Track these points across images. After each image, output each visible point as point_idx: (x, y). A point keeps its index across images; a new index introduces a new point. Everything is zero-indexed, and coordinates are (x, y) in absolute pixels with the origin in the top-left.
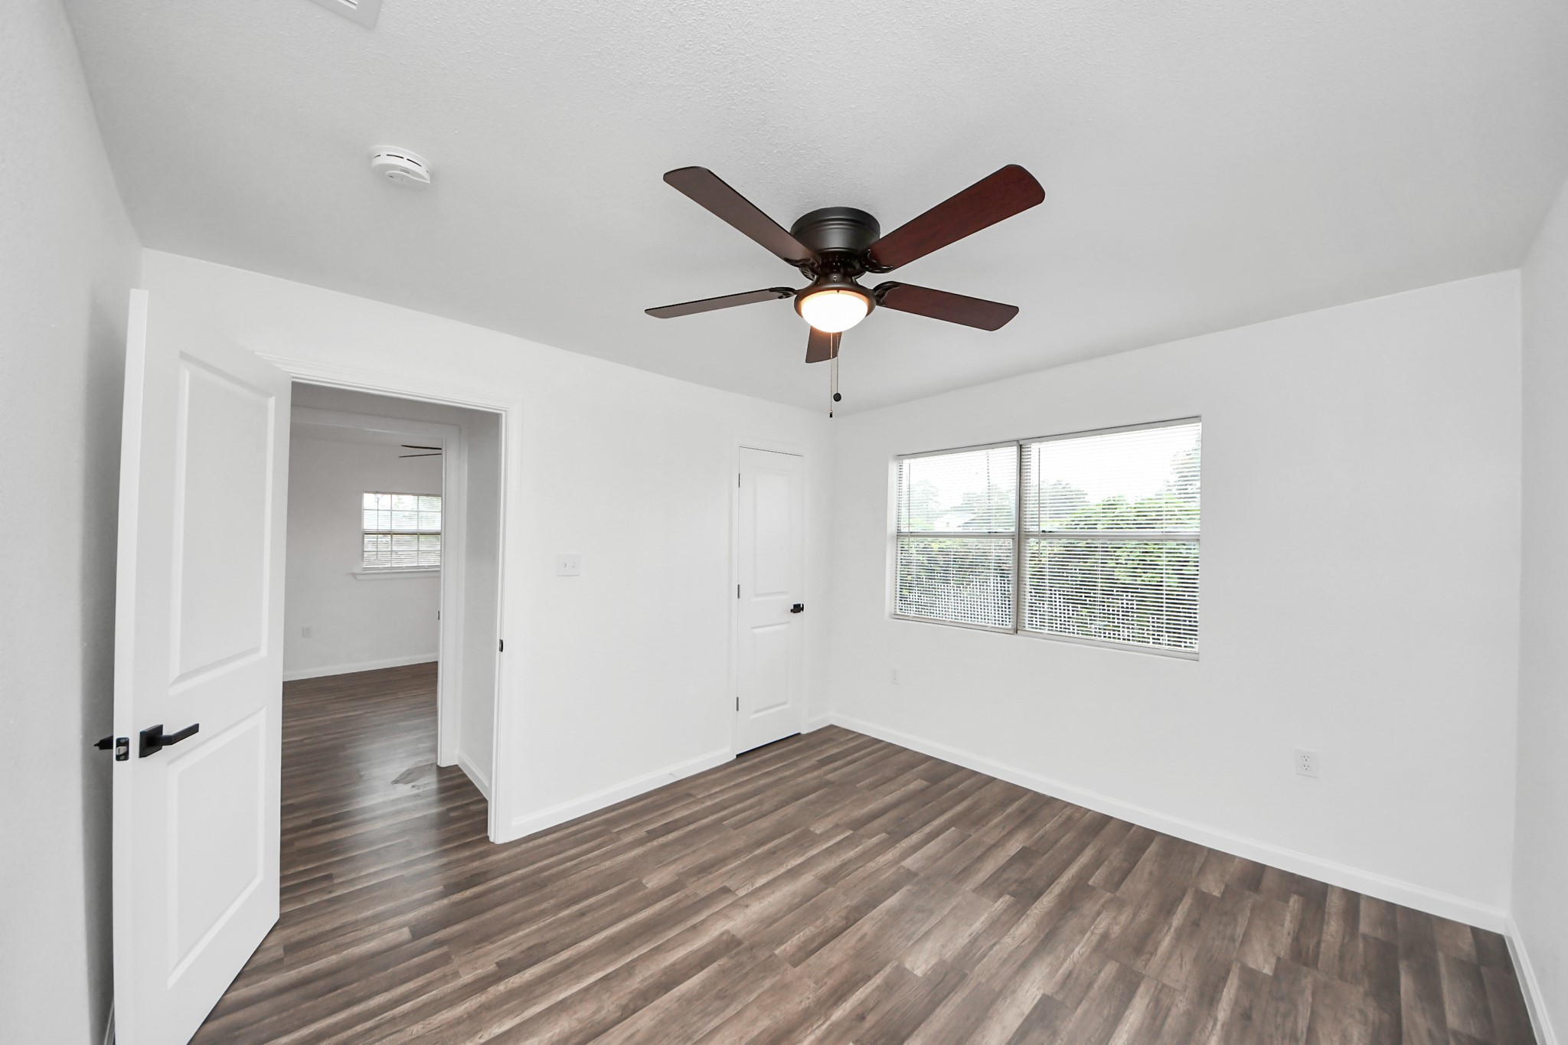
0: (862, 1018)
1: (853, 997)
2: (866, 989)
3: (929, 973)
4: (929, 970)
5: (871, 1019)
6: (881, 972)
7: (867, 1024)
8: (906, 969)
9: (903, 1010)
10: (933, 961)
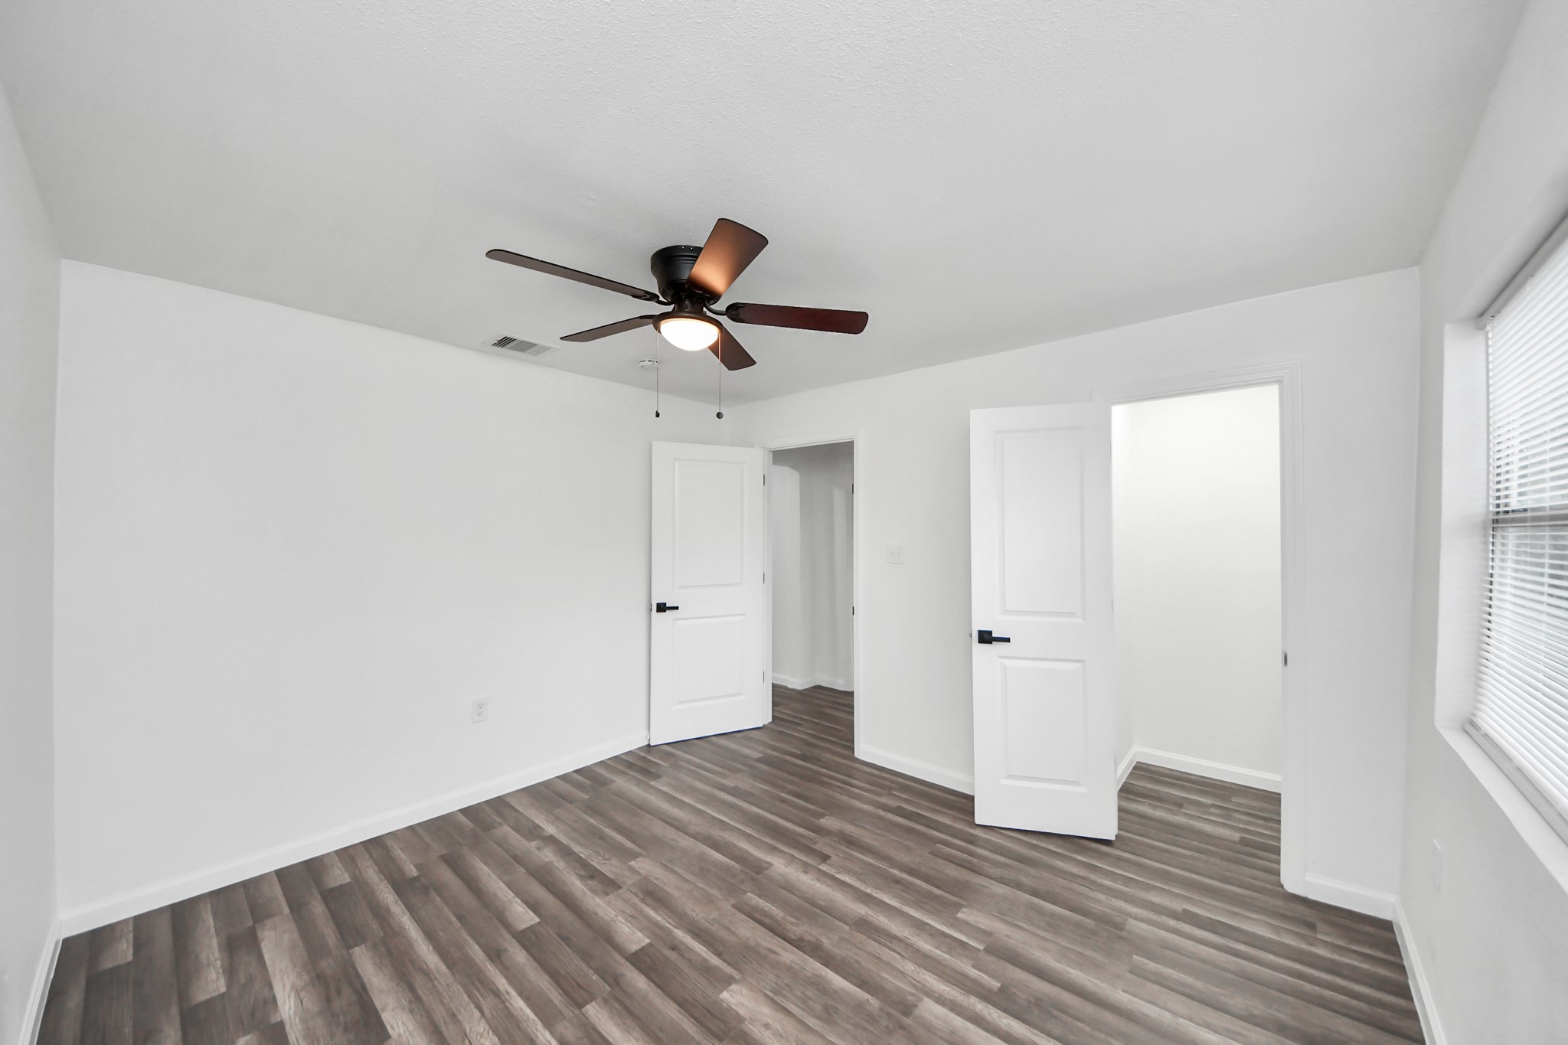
0: (674, 948)
1: (697, 943)
2: (706, 953)
3: (724, 1005)
4: (728, 1005)
5: (672, 956)
6: (725, 964)
7: (667, 952)
8: (730, 985)
9: (678, 978)
10: (742, 1012)
